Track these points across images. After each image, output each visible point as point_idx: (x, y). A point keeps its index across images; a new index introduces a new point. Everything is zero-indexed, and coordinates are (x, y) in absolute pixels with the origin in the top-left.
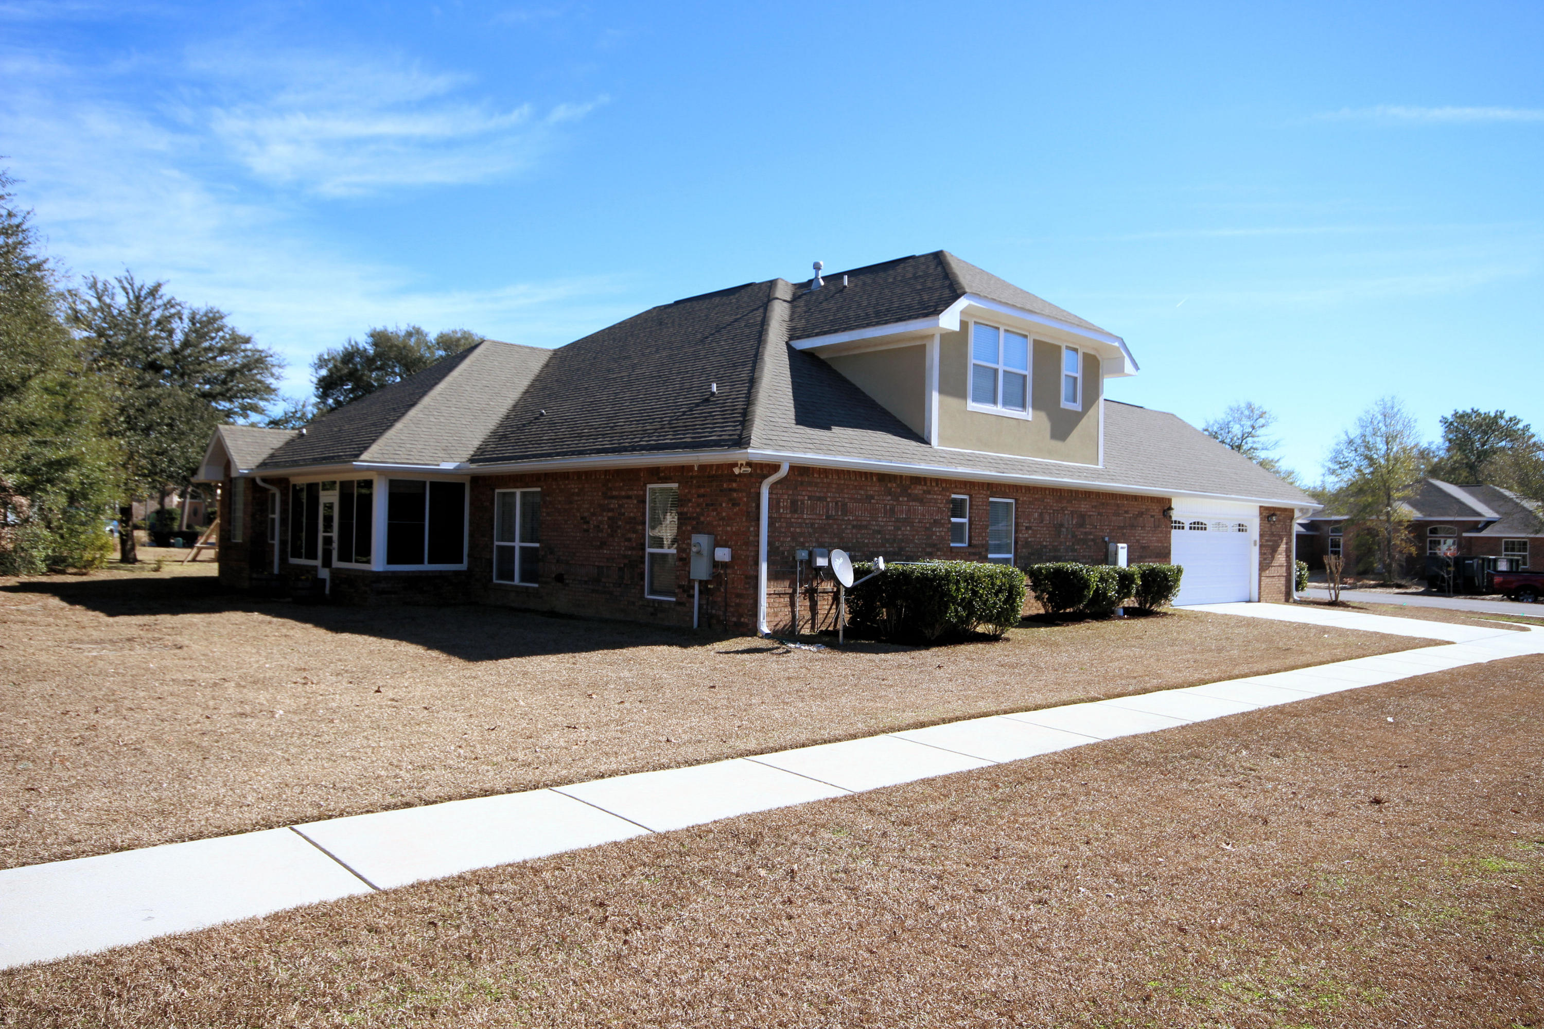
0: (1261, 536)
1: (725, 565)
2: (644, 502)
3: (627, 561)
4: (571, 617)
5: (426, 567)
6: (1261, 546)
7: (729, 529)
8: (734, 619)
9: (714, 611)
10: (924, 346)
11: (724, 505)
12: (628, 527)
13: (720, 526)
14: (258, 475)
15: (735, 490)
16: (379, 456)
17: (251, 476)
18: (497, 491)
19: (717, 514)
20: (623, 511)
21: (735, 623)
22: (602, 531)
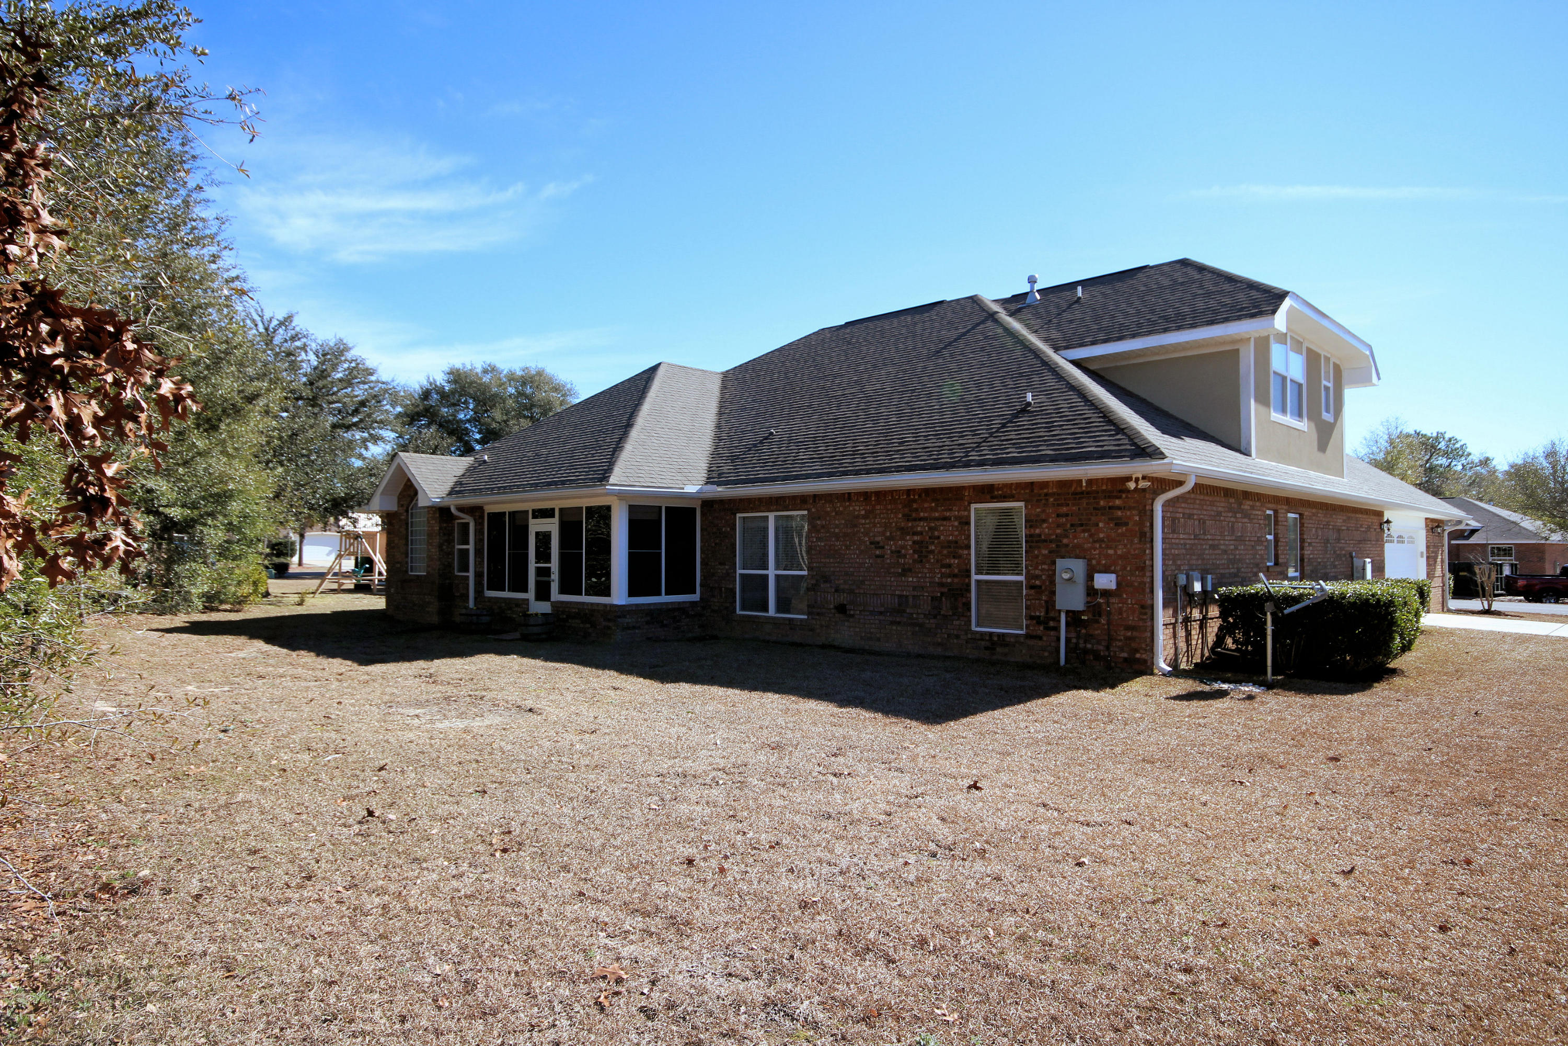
0: (1428, 547)
1: (1106, 593)
2: (968, 523)
3: (945, 590)
4: (862, 651)
5: (664, 599)
6: (1428, 558)
7: (1111, 552)
8: (1125, 655)
9: (1089, 646)
10: (1237, 351)
11: (1101, 525)
12: (945, 552)
13: (1095, 549)
14: (453, 503)
15: (1119, 508)
16: (625, 479)
17: (442, 505)
18: (738, 515)
19: (1091, 536)
20: (936, 533)
21: (1125, 660)
22: (905, 556)
